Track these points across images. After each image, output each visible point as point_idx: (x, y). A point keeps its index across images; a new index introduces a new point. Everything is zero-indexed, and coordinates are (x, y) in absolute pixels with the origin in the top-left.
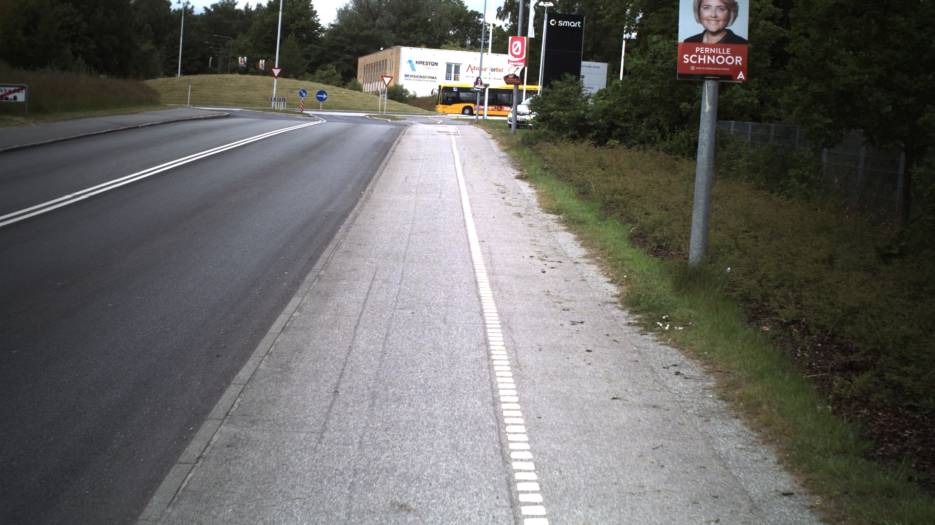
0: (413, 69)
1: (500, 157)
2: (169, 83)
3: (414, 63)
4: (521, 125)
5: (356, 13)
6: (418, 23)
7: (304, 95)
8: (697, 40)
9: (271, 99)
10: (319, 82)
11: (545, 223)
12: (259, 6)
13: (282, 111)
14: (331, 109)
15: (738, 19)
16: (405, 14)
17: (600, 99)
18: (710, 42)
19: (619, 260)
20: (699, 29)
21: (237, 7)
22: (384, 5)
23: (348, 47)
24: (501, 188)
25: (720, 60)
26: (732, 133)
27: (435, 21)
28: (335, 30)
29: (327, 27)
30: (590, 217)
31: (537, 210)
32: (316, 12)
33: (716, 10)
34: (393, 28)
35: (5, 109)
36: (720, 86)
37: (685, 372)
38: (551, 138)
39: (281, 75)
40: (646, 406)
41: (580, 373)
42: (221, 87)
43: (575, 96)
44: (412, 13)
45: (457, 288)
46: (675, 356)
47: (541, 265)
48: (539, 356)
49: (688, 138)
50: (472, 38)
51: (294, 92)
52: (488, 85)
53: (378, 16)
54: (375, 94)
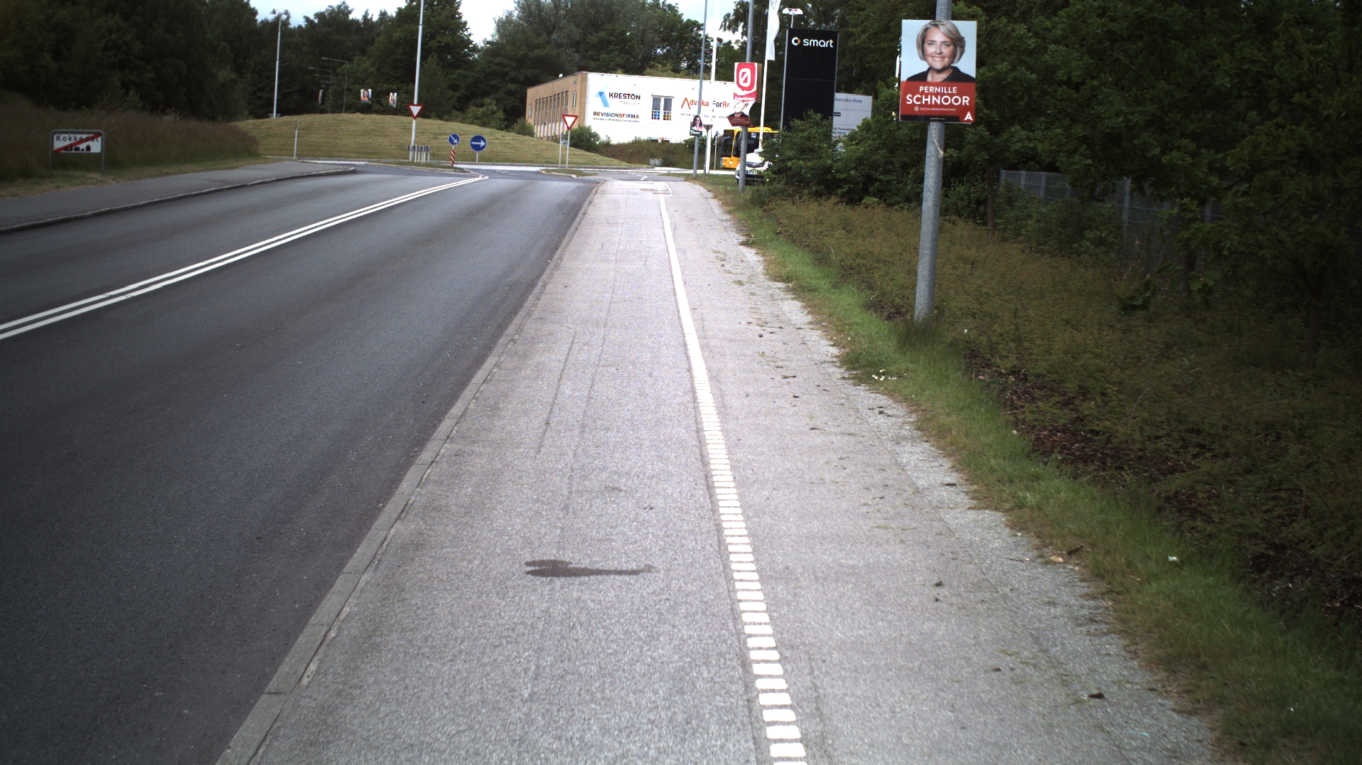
0: (606, 104)
1: (722, 221)
2: (264, 127)
3: (607, 95)
4: (749, 180)
5: (523, 25)
6: (612, 38)
7: (456, 141)
8: (920, 78)
9: (409, 148)
10: (472, 123)
11: (771, 292)
12: (383, 14)
13: (424, 165)
14: (491, 161)
15: (964, 55)
16: (593, 25)
17: (852, 145)
18: (935, 80)
19: (846, 324)
20: (922, 67)
21: (351, 17)
22: (562, 12)
23: (513, 73)
24: (720, 255)
25: (946, 100)
26: (1022, 187)
27: (636, 35)
28: (493, 50)
29: (481, 45)
30: (824, 284)
31: (762, 278)
32: (465, 23)
33: (941, 45)
34: (576, 45)
35: (71, 162)
36: (947, 127)
37: (889, 412)
38: (789, 195)
39: (421, 115)
40: (842, 434)
41: (783, 412)
42: (336, 132)
43: (821, 141)
44: (604, 23)
45: (664, 350)
46: (883, 400)
47: (759, 330)
48: (746, 401)
49: (968, 194)
50: (688, 59)
51: (441, 137)
52: (711, 126)
53: (554, 28)
54: (553, 140)
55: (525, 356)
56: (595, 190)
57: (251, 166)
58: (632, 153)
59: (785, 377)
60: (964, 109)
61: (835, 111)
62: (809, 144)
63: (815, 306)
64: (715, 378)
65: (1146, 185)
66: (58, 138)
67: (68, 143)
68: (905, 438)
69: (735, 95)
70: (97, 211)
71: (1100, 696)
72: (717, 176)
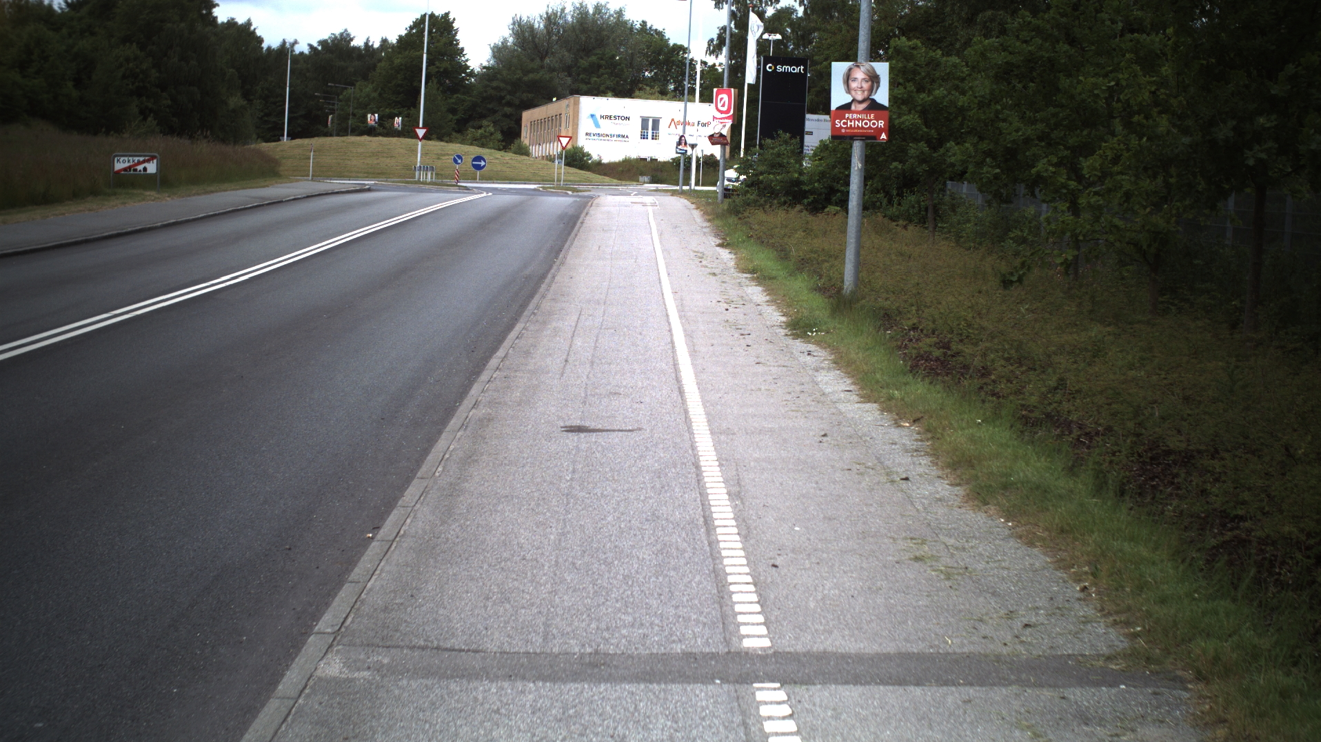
0: (597, 126)
1: (702, 227)
2: (274, 150)
3: (598, 118)
4: (727, 193)
5: (517, 50)
6: (603, 62)
7: (459, 161)
8: (846, 107)
9: (415, 167)
10: (472, 144)
11: (739, 280)
12: (384, 41)
13: (430, 183)
14: (492, 179)
15: (880, 89)
16: (584, 50)
17: (818, 160)
18: (857, 109)
19: (795, 301)
20: (847, 99)
21: (352, 44)
22: (554, 38)
23: (508, 97)
24: (699, 254)
25: (866, 124)
26: (964, 196)
27: (626, 59)
28: (489, 74)
29: (477, 70)
30: (782, 274)
31: (732, 271)
32: (462, 49)
33: (862, 81)
34: (568, 69)
35: (131, 182)
36: (867, 145)
37: (815, 354)
38: (761, 205)
39: (425, 137)
40: (779, 366)
41: (738, 354)
42: (346, 153)
43: (789, 157)
44: (594, 49)
45: (651, 319)
46: (811, 347)
47: (726, 306)
48: (711, 348)
49: (918, 202)
50: (675, 82)
51: (443, 158)
52: (696, 145)
53: (547, 53)
54: (547, 159)
55: (545, 323)
56: (590, 204)
57: (279, 185)
58: (623, 171)
59: (742, 335)
60: (879, 131)
61: (806, 130)
62: (779, 160)
63: (773, 290)
64: (689, 335)
65: (1037, 191)
66: (118, 160)
67: (127, 165)
68: (823, 368)
69: (714, 118)
70: (165, 223)
71: (907, 479)
72: (700, 191)
